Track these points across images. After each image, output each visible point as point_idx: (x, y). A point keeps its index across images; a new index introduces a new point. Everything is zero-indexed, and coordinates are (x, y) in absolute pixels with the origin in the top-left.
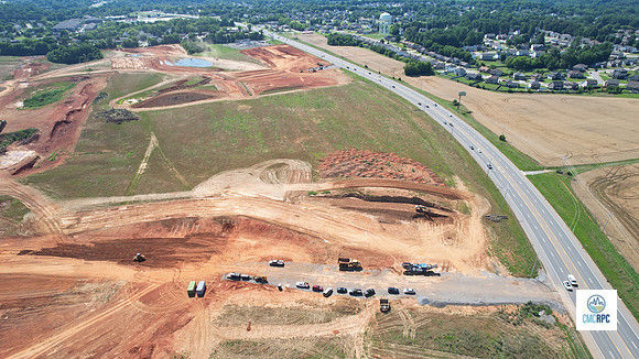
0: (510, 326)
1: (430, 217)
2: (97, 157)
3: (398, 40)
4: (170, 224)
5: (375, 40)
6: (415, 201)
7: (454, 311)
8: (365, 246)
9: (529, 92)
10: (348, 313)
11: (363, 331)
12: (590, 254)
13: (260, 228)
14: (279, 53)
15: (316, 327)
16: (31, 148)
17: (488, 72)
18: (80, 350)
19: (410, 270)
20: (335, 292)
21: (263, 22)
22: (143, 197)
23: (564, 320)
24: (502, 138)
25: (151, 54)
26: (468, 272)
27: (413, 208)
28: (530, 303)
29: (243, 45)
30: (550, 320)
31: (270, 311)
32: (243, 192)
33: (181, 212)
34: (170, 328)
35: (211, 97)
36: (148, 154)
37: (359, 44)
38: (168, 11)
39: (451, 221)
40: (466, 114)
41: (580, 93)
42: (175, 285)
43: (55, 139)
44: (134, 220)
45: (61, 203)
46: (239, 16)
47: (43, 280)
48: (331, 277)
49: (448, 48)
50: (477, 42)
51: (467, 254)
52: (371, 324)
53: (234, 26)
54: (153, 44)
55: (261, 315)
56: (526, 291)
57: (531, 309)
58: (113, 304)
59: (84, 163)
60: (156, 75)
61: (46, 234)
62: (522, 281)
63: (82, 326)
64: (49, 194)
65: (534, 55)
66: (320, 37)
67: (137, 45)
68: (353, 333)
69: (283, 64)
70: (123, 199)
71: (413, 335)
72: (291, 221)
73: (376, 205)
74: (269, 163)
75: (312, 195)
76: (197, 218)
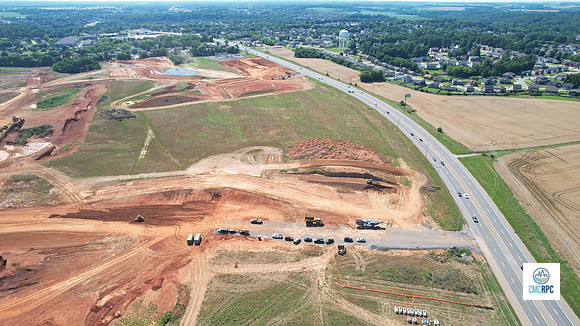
0: (439, 263)
1: (378, 188)
2: (104, 146)
3: (355, 53)
4: (169, 194)
5: (335, 53)
6: (366, 176)
7: (396, 253)
8: (327, 209)
9: (465, 94)
10: (313, 255)
11: (325, 267)
12: (504, 214)
13: (243, 197)
14: (253, 64)
15: (289, 265)
16: (47, 141)
17: (431, 79)
18: (107, 281)
19: (362, 225)
20: (303, 241)
21: (238, 38)
22: (145, 175)
23: (479, 258)
24: (440, 130)
25: (142, 65)
26: (407, 227)
27: (365, 181)
28: (455, 248)
29: (221, 58)
30: (470, 259)
31: (252, 255)
32: (227, 171)
33: (177, 186)
34: (175, 266)
35: (197, 99)
36: (147, 143)
37: (321, 56)
38: (155, 29)
39: (395, 191)
40: (411, 112)
41: (507, 95)
42: (177, 238)
43: (67, 133)
44: (139, 192)
45: (78, 181)
46: (217, 33)
47: (71, 235)
48: (299, 231)
49: (397, 59)
50: (423, 54)
51: (407, 214)
52: (331, 262)
53: (213, 41)
54: (144, 57)
55: (246, 257)
56: (454, 240)
57: (455, 252)
58: (129, 251)
59: (94, 151)
60: (148, 82)
61: (69, 203)
62: (449, 233)
63: (107, 265)
64: (68, 174)
65: (471, 65)
66: (288, 51)
67: (130, 58)
68: (318, 268)
69: (257, 73)
70: (129, 177)
71: (363, 270)
72: (267, 191)
73: (334, 179)
74: (248, 149)
75: (284, 172)
76: (191, 190)
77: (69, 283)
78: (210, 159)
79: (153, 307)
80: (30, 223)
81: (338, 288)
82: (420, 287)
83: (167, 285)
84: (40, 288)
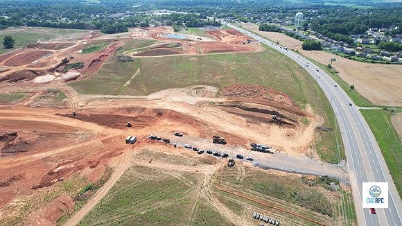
0: (307, 186)
1: (281, 123)
2: (107, 76)
3: (305, 30)
4: (129, 110)
5: (290, 29)
6: (273, 113)
7: (273, 172)
8: (233, 133)
10: (208, 163)
11: (213, 173)
13: (176, 117)
14: (227, 33)
15: (187, 167)
16: (78, 71)
18: (66, 157)
19: (255, 148)
20: (205, 152)
21: (224, 17)
22: (121, 96)
23: (345, 188)
24: (352, 87)
25: (154, 31)
26: (291, 154)
27: (270, 117)
28: (326, 177)
29: (208, 28)
31: (165, 156)
32: (174, 99)
33: (138, 105)
34: (111, 155)
35: (178, 53)
36: (132, 78)
37: (279, 31)
38: (172, 10)
39: (294, 127)
40: (334, 73)
42: (122, 137)
43: (91, 68)
44: (114, 106)
45: (82, 95)
46: (211, 14)
47: (61, 127)
48: (207, 145)
50: (361, 32)
51: (295, 145)
52: (219, 171)
53: (206, 18)
54: (157, 26)
55: (160, 156)
56: (328, 170)
57: (326, 180)
58: (88, 141)
59: (99, 79)
60: (152, 41)
61: (70, 108)
62: (326, 165)
63: (70, 148)
64: (78, 91)
66: (256, 27)
67: (148, 26)
68: (207, 173)
69: (227, 40)
70: (112, 96)
71: (241, 180)
72: (195, 115)
73: (248, 113)
74: (195, 87)
75: (213, 104)
76: (145, 108)
77: (44, 155)
78: (168, 90)
79: (85, 179)
80: (43, 117)
81: (216, 190)
82: (283, 201)
83: (101, 166)
84: (27, 155)
